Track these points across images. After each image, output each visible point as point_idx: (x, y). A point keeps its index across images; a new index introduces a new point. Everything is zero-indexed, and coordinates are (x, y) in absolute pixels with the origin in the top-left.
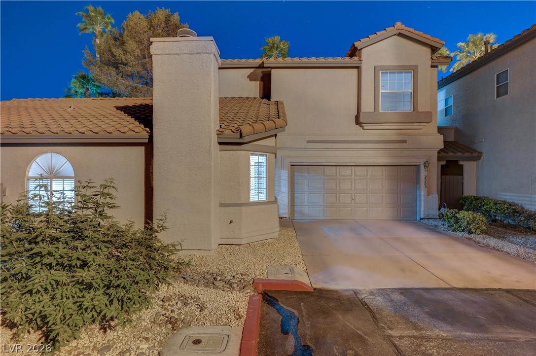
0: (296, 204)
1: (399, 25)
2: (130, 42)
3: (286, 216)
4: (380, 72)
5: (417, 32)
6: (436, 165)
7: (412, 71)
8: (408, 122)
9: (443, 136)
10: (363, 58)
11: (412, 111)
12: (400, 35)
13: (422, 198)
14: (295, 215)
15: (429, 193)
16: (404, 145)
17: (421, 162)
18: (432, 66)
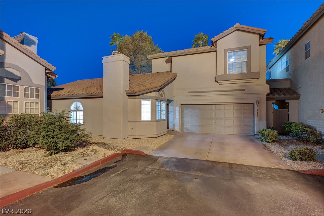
0: (184, 124)
1: (237, 25)
2: (124, 49)
3: (178, 130)
4: (228, 52)
5: (248, 27)
6: (266, 103)
7: (247, 50)
8: (244, 78)
9: (269, 85)
10: (217, 46)
11: (247, 72)
12: (238, 30)
13: (256, 123)
14: (184, 130)
15: (260, 120)
16: (243, 92)
17: (255, 101)
18: (260, 45)
